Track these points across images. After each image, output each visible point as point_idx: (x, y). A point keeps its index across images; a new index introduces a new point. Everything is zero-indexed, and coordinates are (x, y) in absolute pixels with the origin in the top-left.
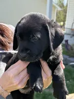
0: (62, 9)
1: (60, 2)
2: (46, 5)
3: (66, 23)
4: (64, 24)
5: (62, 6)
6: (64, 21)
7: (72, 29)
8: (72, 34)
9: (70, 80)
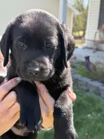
0: (81, 13)
1: (79, 3)
2: (58, 8)
3: (87, 32)
4: (84, 34)
5: (81, 8)
6: (84, 30)
7: (94, 41)
8: (95, 47)
9: (93, 113)
